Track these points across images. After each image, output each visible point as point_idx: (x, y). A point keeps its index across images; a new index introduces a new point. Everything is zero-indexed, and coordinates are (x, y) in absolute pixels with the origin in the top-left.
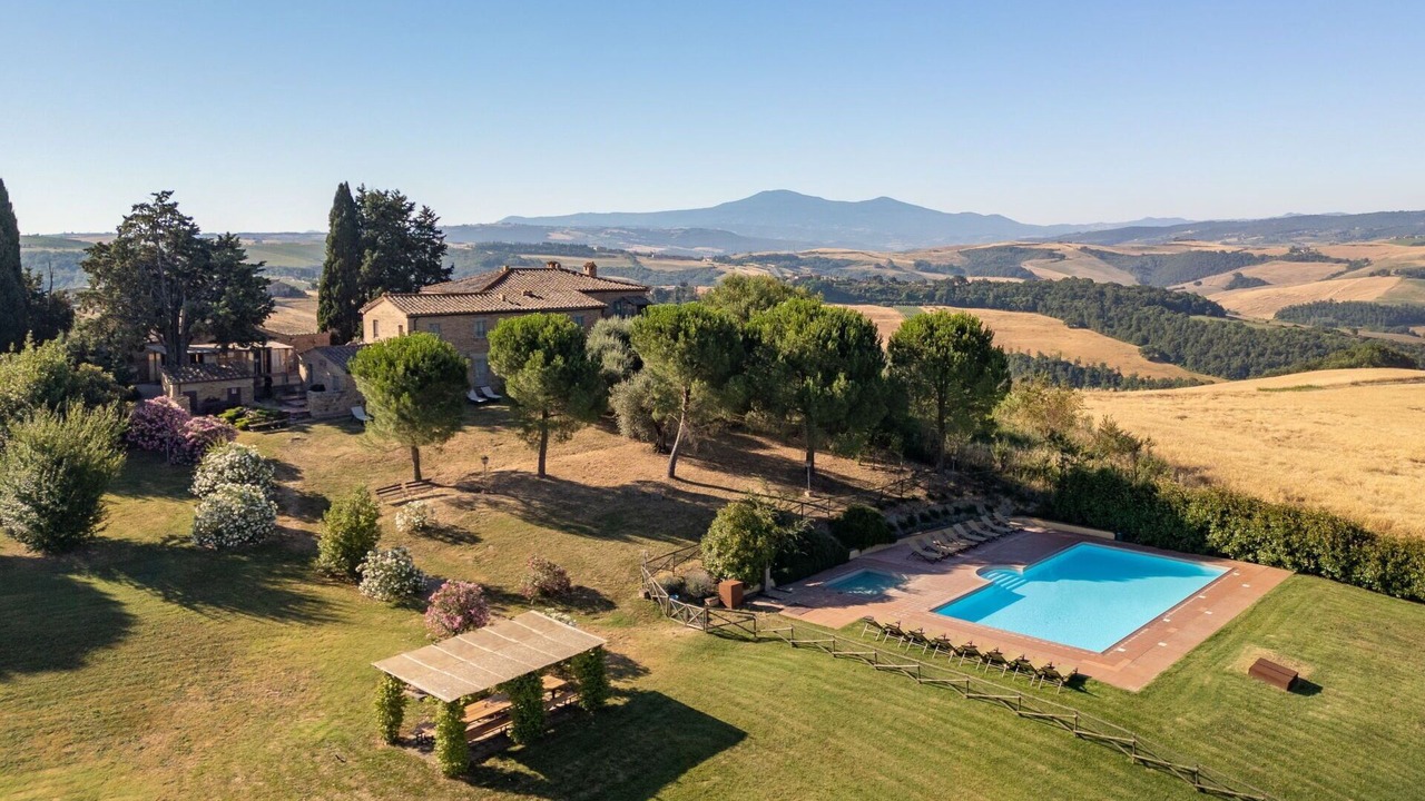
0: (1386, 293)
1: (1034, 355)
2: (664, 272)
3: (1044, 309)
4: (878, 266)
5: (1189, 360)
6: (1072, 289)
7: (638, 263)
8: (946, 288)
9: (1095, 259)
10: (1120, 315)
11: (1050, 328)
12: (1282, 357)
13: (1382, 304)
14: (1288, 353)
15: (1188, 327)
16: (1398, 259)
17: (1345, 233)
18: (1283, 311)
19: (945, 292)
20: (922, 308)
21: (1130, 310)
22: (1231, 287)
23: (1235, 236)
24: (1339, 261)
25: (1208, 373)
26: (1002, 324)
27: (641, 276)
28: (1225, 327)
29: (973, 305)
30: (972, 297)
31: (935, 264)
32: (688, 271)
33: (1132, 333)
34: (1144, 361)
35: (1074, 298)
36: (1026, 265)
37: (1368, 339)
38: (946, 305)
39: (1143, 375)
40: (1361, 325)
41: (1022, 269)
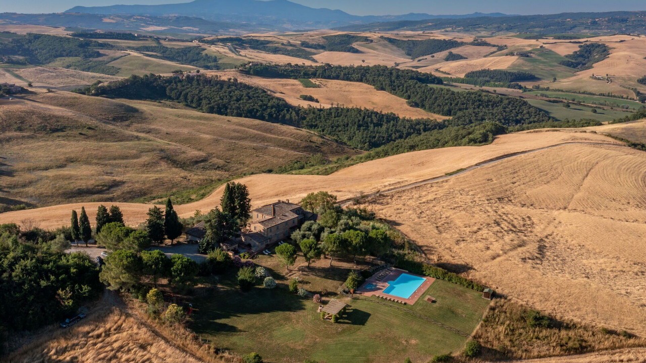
0: (511, 65)
1: (363, 109)
2: (174, 49)
3: (366, 81)
4: (283, 44)
5: (427, 106)
6: (378, 71)
7: (160, 43)
8: (322, 70)
9: (387, 42)
10: (399, 84)
11: (368, 91)
12: (465, 106)
13: (509, 71)
14: (467, 104)
15: (427, 91)
16: (518, 46)
17: (499, 27)
18: (468, 74)
19: (321, 72)
20: (310, 79)
21: (403, 82)
22: (447, 59)
23: (450, 27)
24: (494, 46)
25: (435, 113)
26: (347, 88)
27: (162, 51)
28: (442, 90)
29: (334, 78)
30: (334, 74)
31: (311, 43)
32: (186, 48)
33: (404, 93)
34: (408, 107)
35: (379, 76)
36: (355, 45)
37: (500, 96)
38: (321, 78)
39: (407, 117)
40: (500, 81)
41: (354, 48)
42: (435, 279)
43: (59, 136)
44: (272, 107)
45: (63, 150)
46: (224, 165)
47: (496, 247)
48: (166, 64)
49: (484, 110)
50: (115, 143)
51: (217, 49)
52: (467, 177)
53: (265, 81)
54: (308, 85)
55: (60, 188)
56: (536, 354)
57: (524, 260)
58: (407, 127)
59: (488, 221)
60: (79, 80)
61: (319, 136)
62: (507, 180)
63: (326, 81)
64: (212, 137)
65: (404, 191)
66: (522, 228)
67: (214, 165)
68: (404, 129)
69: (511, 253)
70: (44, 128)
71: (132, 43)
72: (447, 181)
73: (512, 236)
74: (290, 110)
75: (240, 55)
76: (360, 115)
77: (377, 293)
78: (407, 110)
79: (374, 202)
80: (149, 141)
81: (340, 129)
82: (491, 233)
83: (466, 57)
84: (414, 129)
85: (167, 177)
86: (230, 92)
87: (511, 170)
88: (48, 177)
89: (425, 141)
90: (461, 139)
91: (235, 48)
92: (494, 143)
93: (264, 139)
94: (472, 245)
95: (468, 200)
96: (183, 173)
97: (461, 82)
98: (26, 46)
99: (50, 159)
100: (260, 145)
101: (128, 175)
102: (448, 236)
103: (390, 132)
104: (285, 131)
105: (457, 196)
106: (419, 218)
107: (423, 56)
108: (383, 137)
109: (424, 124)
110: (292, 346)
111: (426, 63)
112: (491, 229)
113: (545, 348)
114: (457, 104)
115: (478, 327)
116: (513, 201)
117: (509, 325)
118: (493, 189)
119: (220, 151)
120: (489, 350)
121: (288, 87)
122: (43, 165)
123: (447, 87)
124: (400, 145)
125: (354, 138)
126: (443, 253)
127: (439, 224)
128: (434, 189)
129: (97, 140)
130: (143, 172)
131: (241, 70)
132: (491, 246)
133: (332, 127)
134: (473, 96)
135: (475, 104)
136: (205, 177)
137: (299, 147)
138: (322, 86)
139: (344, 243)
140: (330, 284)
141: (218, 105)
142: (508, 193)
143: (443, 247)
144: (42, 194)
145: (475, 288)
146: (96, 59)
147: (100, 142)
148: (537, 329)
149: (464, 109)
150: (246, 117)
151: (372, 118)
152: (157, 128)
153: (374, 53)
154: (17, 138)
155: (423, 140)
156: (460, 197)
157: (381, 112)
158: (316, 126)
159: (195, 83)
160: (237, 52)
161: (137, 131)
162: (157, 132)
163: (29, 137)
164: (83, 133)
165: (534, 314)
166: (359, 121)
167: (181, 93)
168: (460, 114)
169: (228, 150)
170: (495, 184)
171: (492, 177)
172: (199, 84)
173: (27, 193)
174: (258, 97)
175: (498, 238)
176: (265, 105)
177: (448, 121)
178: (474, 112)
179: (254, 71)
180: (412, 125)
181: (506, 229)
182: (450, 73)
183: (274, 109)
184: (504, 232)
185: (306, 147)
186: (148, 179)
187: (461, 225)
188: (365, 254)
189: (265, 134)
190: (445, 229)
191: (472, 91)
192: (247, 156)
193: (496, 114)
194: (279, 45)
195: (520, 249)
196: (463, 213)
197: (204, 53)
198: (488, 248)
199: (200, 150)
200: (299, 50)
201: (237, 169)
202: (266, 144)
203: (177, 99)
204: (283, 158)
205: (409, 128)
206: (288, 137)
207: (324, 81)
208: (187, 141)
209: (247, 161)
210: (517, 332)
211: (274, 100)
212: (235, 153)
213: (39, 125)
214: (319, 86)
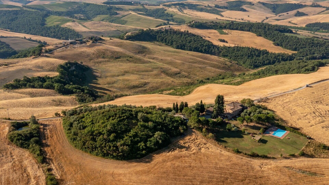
1: (251, 47)
2: (151, 10)
3: (252, 31)
4: (205, 6)
5: (284, 46)
6: (258, 26)
7: (144, 7)
8: (229, 25)
9: (262, 5)
10: (269, 33)
11: (253, 36)
12: (304, 46)
14: (306, 45)
15: (284, 37)
18: (308, 25)
20: (223, 30)
21: (271, 32)
22: (296, 15)
24: (324, 7)
25: (287, 49)
26: (242, 35)
27: (145, 11)
28: (292, 37)
29: (235, 29)
30: (235, 28)
31: (220, 6)
32: (157, 9)
33: (271, 38)
34: (274, 46)
35: (259, 28)
36: (244, 7)
37: (324, 40)
38: (229, 29)
39: (273, 52)
40: (326, 29)
41: (243, 9)
42: (289, 132)
43: (119, 61)
44: (206, 46)
45: (122, 67)
46: (188, 76)
47: (313, 122)
48: (148, 19)
49: (315, 48)
50: (141, 64)
51: (172, 9)
52: (303, 91)
53: (201, 31)
54: (222, 33)
55: (126, 85)
56: (322, 157)
57: (323, 127)
58: (273, 57)
59: (311, 112)
60: (111, 28)
61: (229, 62)
62: (321, 93)
63: (231, 31)
64: (181, 62)
65: (276, 97)
66: (325, 115)
67: (183, 75)
68: (272, 59)
69: (318, 125)
70: (112, 57)
71: (131, 7)
72: (294, 93)
73: (320, 118)
74: (215, 47)
75: (184, 13)
76: (249, 50)
77: (270, 135)
78: (273, 47)
79: (265, 102)
80: (155, 63)
81: (239, 57)
82: (311, 117)
83: (307, 14)
84: (277, 59)
85: (165, 81)
86: (186, 38)
87: (324, 88)
88: (120, 80)
89: (283, 68)
90: (301, 68)
91: (181, 9)
92: (318, 71)
93: (204, 63)
94: (303, 121)
95: (303, 102)
96: (172, 79)
97: (303, 30)
98: (83, 9)
99: (118, 71)
100: (203, 66)
101: (149, 79)
102: (295, 117)
103: (264, 60)
104: (213, 59)
105: (299, 100)
106: (283, 109)
107: (282, 13)
108: (261, 62)
109: (282, 56)
110: (246, 148)
111: (284, 17)
112: (311, 115)
113: (326, 155)
114: (300, 45)
115: (304, 147)
116: (323, 103)
117: (314, 148)
118: (314, 97)
119: (185, 69)
120: (307, 154)
121: (212, 34)
122: (117, 74)
123: (295, 35)
124: (270, 69)
125: (246, 63)
126: (293, 123)
127: (291, 112)
128: (289, 97)
129: (134, 63)
130: (155, 78)
131: (189, 25)
132: (311, 122)
133: (235, 57)
134: (309, 41)
135: (310, 45)
136: (181, 81)
137: (220, 67)
138: (229, 34)
139: (259, 118)
140: (255, 131)
141: (181, 45)
142: (321, 99)
143: (293, 121)
144: (120, 87)
145: (304, 136)
146: (115, 16)
147: (135, 63)
148: (324, 150)
149: (303, 48)
150: (194, 51)
151: (255, 53)
152: (157, 57)
153: (254, 11)
154: (103, 61)
155: (282, 68)
156: (300, 100)
157: (260, 49)
158: (227, 56)
159: (169, 33)
160: (182, 11)
161: (149, 58)
162: (157, 59)
163: (108, 61)
164: (128, 59)
165: (323, 145)
166: (249, 54)
167: (163, 38)
168: (301, 50)
169: (189, 68)
170: (315, 95)
171: (314, 91)
172: (171, 34)
173: (115, 86)
174: (199, 40)
175: (314, 119)
176: (202, 45)
177: (295, 54)
178: (309, 50)
179: (195, 26)
180: (275, 56)
181: (318, 115)
182: (297, 24)
183: (207, 47)
184: (317, 117)
185: (223, 67)
186: (158, 82)
187: (300, 113)
188: (266, 122)
189: (204, 60)
190: (294, 114)
191: (309, 37)
192: (197, 72)
193: (322, 51)
194: (204, 7)
195: (322, 124)
196: (301, 108)
197: (166, 12)
198: (310, 122)
199: (176, 68)
200: (214, 10)
201: (194, 78)
202: (205, 65)
203: (162, 41)
204: (214, 72)
205: (274, 58)
206: (215, 62)
207: (230, 31)
208: (170, 63)
209: (198, 74)
210: (317, 150)
211: (207, 42)
212: (192, 70)
213: (111, 56)
214: (227, 34)
